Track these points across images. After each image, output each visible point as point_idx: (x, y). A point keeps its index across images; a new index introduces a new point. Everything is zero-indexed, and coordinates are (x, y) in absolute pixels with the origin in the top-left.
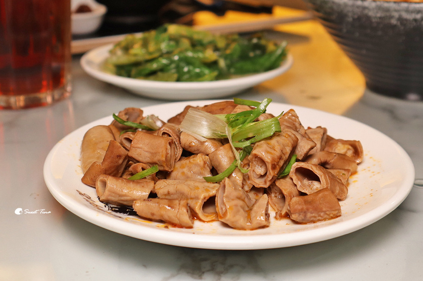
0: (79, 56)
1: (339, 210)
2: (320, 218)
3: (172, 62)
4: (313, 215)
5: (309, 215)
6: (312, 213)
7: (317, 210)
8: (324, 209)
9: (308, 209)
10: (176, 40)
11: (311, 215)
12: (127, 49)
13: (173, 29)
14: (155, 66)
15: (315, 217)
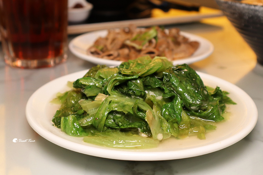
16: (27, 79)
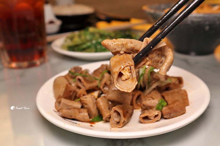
0: (50, 43)
1: (185, 110)
2: (177, 115)
3: (92, 44)
4: (174, 114)
5: (172, 115)
6: (173, 113)
7: (175, 111)
8: (179, 111)
9: (171, 112)
10: (93, 34)
11: (173, 114)
12: (72, 39)
13: (91, 29)
14: (84, 46)
15: (175, 115)
16: (21, 76)
